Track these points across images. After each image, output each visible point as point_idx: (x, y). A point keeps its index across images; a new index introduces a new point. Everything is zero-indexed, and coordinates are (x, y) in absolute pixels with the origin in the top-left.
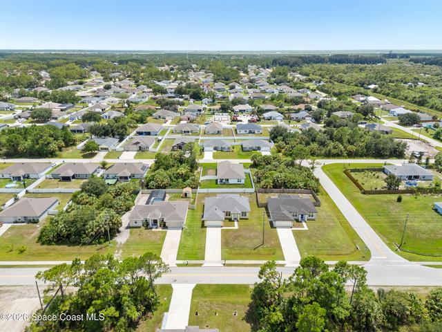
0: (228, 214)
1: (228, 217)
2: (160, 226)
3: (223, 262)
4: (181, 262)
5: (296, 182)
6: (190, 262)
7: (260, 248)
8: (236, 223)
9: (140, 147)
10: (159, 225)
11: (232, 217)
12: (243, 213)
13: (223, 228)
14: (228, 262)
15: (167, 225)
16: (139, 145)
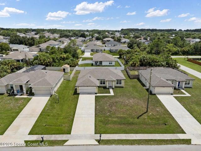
0: (103, 82)
1: (103, 85)
2: (27, 93)
3: (98, 137)
4: (34, 137)
5: (159, 62)
6: (46, 137)
7: (145, 116)
8: (111, 90)
9: (40, 49)
10: (25, 91)
11: (107, 85)
12: (118, 80)
13: (98, 95)
14: (105, 137)
15: (33, 91)
16: (40, 48)
